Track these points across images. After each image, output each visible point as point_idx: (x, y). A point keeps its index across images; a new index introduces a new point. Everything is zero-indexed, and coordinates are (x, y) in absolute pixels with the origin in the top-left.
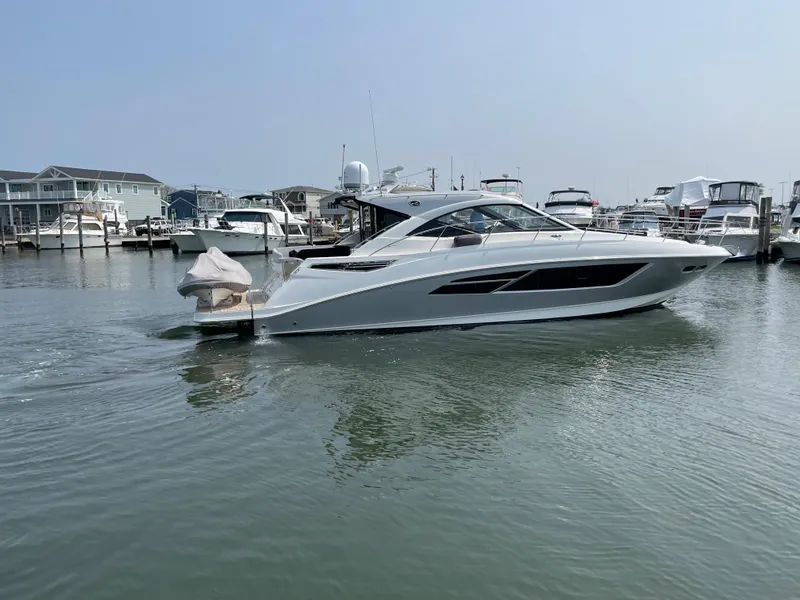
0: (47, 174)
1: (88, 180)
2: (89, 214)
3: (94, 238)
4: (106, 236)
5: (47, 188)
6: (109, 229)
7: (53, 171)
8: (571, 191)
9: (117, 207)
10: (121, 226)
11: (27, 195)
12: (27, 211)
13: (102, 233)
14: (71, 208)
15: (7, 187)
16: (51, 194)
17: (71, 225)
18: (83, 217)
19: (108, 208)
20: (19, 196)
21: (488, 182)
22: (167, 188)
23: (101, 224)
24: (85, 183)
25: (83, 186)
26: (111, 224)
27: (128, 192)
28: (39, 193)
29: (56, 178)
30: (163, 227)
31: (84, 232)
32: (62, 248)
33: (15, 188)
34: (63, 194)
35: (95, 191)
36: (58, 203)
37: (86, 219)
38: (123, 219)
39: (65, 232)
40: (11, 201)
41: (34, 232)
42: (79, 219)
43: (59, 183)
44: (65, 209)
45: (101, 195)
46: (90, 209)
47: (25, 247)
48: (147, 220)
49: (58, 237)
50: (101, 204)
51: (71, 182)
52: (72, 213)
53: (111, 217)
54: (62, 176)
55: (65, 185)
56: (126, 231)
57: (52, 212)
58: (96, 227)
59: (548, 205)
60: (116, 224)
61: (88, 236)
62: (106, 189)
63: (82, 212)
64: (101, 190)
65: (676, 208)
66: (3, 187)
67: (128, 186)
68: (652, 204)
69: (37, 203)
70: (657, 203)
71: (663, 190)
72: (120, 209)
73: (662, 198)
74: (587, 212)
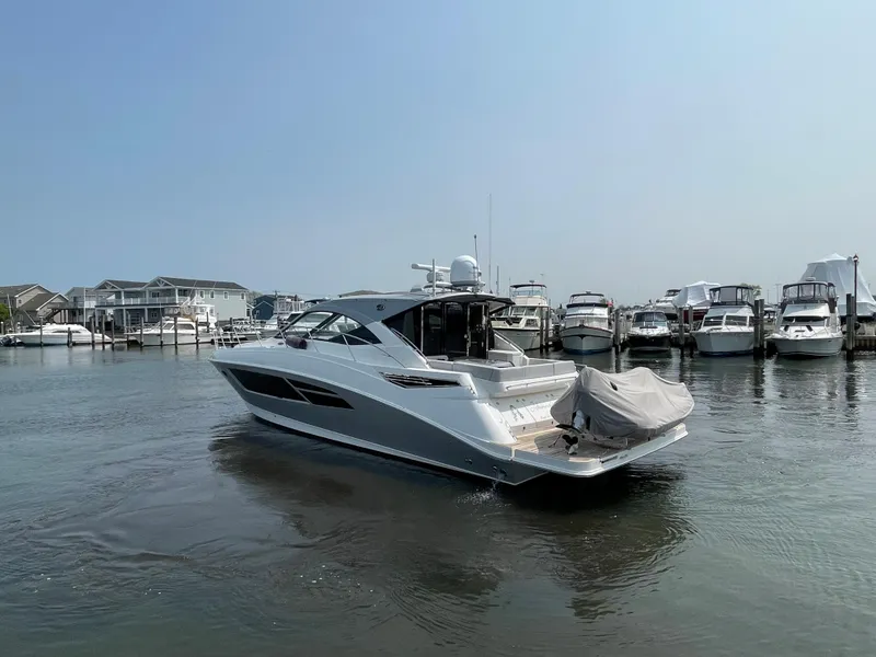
0: (154, 284)
1: (187, 288)
2: (185, 316)
3: (187, 336)
4: (197, 335)
5: (155, 295)
6: (200, 328)
7: (159, 281)
8: (588, 294)
9: (208, 310)
10: (213, 326)
11: (138, 301)
12: (136, 315)
13: (194, 332)
14: (171, 312)
15: (123, 294)
16: (157, 300)
17: (169, 326)
18: (179, 319)
19: (202, 311)
20: (132, 301)
21: (516, 287)
22: (254, 293)
23: (194, 325)
24: (185, 290)
25: (183, 293)
26: (202, 324)
27: (219, 298)
28: (148, 299)
29: (161, 287)
30: (245, 326)
31: (179, 332)
32: (161, 345)
33: (129, 295)
34: (167, 299)
35: (192, 297)
36: (160, 307)
37: (186, 321)
38: (213, 320)
39: (164, 331)
40: (126, 305)
41: (138, 332)
42: (175, 320)
43: (163, 290)
44: (166, 312)
45: (197, 301)
46: (187, 312)
47: (133, 344)
48: (231, 321)
49: (159, 335)
50: (195, 308)
51: (174, 290)
52: (170, 315)
53: (202, 318)
54: (166, 285)
55: (170, 292)
56: (215, 330)
57: (156, 315)
58: (190, 327)
59: (569, 306)
60: (207, 324)
61: (183, 335)
62: (202, 295)
63: (179, 314)
64: (197, 296)
65: (681, 309)
66: (118, 295)
67: (220, 292)
68: (663, 304)
69: (146, 307)
70: (668, 303)
71: (675, 292)
72: (212, 311)
73: (671, 298)
74: (603, 313)
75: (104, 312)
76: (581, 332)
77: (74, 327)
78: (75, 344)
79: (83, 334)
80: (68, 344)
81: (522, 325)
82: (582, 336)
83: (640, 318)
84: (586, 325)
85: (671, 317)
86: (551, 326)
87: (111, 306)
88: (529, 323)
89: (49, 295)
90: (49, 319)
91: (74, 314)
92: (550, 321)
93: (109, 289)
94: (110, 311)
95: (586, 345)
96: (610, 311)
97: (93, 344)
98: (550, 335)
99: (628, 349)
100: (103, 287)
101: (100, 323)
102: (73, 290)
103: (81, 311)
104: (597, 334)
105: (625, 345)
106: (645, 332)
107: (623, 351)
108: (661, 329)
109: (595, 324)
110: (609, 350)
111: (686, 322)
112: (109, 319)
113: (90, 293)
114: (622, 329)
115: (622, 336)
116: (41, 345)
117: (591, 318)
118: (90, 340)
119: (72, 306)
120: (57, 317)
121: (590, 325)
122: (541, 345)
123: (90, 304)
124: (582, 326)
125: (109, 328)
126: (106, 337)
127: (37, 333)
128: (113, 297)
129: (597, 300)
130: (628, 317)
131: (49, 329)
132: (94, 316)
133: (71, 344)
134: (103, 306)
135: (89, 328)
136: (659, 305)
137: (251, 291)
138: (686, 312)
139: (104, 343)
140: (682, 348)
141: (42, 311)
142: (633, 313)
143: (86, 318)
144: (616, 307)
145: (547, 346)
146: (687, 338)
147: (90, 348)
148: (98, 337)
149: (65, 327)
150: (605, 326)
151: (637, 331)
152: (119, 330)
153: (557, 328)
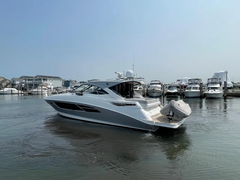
0: (36, 77)
1: (45, 78)
2: (44, 86)
3: (45, 92)
5: (36, 80)
6: (49, 89)
7: (37, 76)
8: (156, 81)
9: (51, 84)
10: (52, 89)
11: (31, 82)
12: (31, 86)
13: (47, 90)
14: (40, 85)
15: (27, 80)
16: (37, 82)
18: (43, 87)
19: (49, 85)
20: (30, 82)
23: (47, 88)
24: (45, 79)
25: (44, 80)
27: (54, 81)
28: (34, 81)
29: (38, 78)
30: (61, 89)
31: (43, 90)
33: (29, 80)
34: (40, 81)
35: (47, 81)
36: (37, 83)
37: (45, 87)
38: (52, 87)
39: (39, 90)
40: (28, 83)
41: (31, 90)
42: (42, 87)
44: (39, 85)
45: (48, 82)
46: (45, 85)
47: (30, 94)
48: (57, 88)
49: (37, 91)
50: (47, 84)
51: (41, 79)
52: (40, 86)
53: (49, 87)
54: (39, 77)
55: (40, 79)
56: (53, 90)
57: (36, 86)
59: (150, 84)
60: (51, 88)
63: (43, 86)
64: (48, 80)
65: (181, 85)
66: (26, 80)
67: (54, 80)
68: (176, 84)
69: (33, 84)
70: (177, 83)
71: (179, 80)
72: (52, 84)
73: (178, 82)
74: (160, 86)
75: (22, 85)
76: (154, 91)
77: (13, 89)
78: (13, 94)
79: (15, 91)
80: (11, 94)
81: (138, 89)
82: (154, 92)
83: (170, 88)
84: (155, 89)
85: (178, 87)
86: (146, 89)
87: (23, 83)
88: (140, 88)
89: (6, 80)
90: (6, 87)
91: (13, 85)
92: (145, 88)
93: (23, 78)
94: (23, 85)
95: (155, 95)
96: (162, 85)
97: (18, 94)
98: (146, 92)
99: (166, 96)
100: (21, 78)
101: (20, 88)
102: (13, 79)
103: (15, 84)
104: (158, 92)
105: (165, 95)
106: (171, 91)
107: (165, 96)
108: (175, 91)
109: (157, 89)
110: (161, 96)
111: (182, 88)
112: (23, 87)
113: (18, 80)
114: (165, 90)
115: (165, 92)
116: (3, 94)
117: (156, 87)
118: (18, 93)
119: (12, 83)
120: (8, 86)
121: (156, 89)
122: (143, 95)
123: (17, 82)
124: (154, 90)
125: (23, 89)
126: (22, 92)
127: (2, 90)
128: (24, 81)
129: (158, 82)
130: (167, 87)
131: (6, 89)
132: (19, 86)
133: (12, 94)
134: (21, 83)
135: (17, 89)
136: (175, 84)
137: (63, 79)
138: (182, 86)
139: (21, 94)
140: (181, 95)
141: (4, 84)
142: (168, 86)
143: (16, 86)
144: (163, 84)
145: (145, 95)
146: (182, 93)
147: (18, 95)
148: (20, 92)
149: (10, 89)
150: (160, 90)
151: (169, 91)
152: (26, 90)
153: (147, 90)
